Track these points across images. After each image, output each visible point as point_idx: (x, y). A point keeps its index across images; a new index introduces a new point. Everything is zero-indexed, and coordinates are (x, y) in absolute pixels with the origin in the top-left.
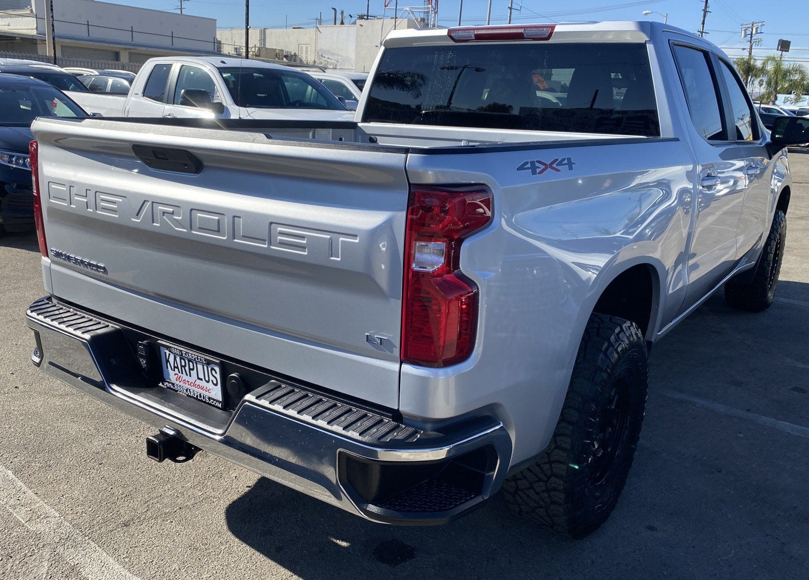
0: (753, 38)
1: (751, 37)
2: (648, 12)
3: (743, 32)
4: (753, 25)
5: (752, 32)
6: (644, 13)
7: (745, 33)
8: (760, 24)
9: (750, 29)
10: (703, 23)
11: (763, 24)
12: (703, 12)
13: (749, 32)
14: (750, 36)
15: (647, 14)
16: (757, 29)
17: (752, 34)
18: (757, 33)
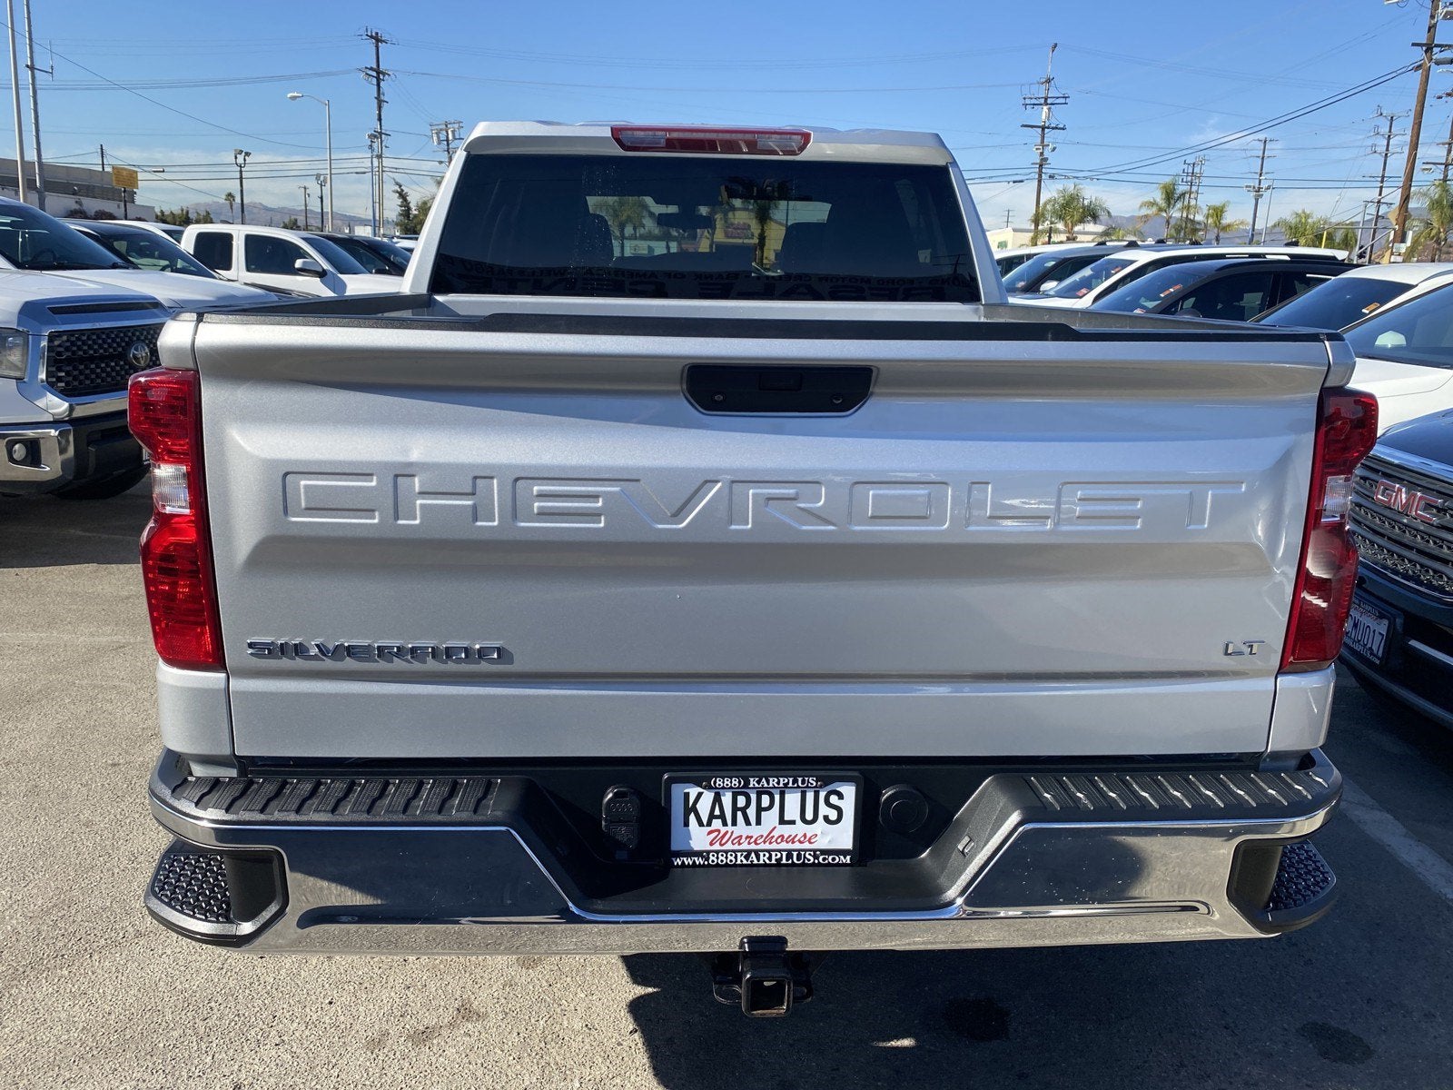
0: (450, 146)
1: (448, 145)
2: (296, 94)
3: (435, 138)
4: (446, 126)
5: (447, 137)
6: (289, 95)
7: (438, 137)
8: (456, 126)
9: (444, 133)
10: (380, 119)
11: (461, 125)
12: (376, 101)
13: (443, 137)
14: (445, 143)
15: (295, 97)
16: (453, 132)
17: (447, 140)
18: (455, 138)
